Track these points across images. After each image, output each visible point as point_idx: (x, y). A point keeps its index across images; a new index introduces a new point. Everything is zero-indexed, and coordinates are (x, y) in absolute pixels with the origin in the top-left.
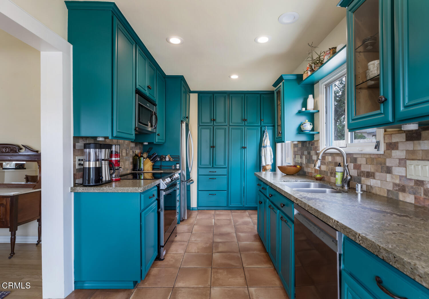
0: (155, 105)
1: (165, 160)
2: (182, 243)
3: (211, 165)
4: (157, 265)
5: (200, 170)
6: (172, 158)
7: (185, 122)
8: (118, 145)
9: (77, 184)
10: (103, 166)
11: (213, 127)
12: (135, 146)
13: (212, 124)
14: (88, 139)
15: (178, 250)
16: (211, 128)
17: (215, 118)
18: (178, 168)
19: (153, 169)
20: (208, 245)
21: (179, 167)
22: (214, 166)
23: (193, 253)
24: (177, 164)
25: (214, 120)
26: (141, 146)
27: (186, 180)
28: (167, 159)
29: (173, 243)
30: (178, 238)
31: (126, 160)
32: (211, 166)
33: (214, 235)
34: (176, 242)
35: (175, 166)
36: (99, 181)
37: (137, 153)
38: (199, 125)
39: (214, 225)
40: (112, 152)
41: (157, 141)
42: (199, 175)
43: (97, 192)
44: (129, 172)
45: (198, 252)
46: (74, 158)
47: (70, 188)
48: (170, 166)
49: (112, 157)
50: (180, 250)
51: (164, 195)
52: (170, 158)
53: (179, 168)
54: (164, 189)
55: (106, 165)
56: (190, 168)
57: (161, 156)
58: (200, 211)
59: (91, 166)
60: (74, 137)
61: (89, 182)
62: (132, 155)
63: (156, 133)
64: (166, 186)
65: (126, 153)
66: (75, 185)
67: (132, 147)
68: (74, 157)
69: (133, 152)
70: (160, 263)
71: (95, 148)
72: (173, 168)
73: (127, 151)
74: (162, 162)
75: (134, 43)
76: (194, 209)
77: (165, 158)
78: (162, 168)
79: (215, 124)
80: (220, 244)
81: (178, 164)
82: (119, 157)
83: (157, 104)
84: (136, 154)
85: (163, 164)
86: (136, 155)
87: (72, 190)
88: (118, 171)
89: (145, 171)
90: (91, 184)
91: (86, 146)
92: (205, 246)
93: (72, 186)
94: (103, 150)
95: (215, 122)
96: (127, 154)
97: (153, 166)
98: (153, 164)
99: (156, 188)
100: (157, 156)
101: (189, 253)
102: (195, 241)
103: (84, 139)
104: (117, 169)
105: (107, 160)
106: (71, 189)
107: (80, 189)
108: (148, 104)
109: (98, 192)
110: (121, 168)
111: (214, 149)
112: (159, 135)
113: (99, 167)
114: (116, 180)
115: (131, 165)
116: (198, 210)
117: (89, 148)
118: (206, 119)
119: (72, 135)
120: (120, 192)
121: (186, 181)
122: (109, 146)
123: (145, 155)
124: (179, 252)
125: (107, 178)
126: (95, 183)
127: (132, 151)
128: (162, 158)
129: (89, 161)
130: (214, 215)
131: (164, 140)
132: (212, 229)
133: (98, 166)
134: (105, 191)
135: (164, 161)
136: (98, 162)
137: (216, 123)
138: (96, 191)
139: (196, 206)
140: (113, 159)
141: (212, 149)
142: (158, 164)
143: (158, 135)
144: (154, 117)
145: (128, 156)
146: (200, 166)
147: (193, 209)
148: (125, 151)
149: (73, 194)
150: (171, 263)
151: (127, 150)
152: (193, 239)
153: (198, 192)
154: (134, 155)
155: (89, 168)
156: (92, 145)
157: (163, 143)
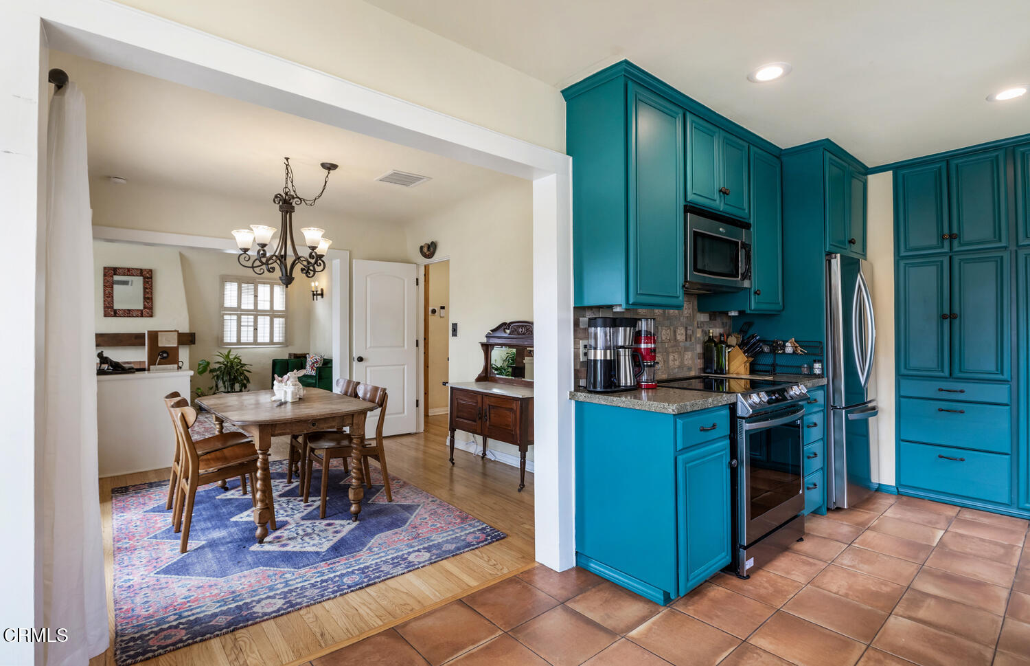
0: (747, 226)
1: (784, 352)
2: (811, 560)
3: (942, 371)
4: (727, 584)
5: (903, 382)
6: (801, 346)
7: (838, 255)
8: (651, 319)
9: (581, 386)
10: (622, 358)
11: (950, 257)
12: (710, 319)
13: (946, 249)
14: (601, 310)
15: (793, 572)
16: (942, 262)
17: (955, 231)
18: (817, 372)
19: (753, 371)
20: (885, 589)
21: (823, 369)
22: (957, 373)
23: (832, 592)
24: (815, 361)
25: (952, 237)
26: (725, 320)
27: (843, 406)
28: (789, 350)
29: (787, 553)
30: (806, 546)
31: (686, 349)
32: (947, 373)
33: (921, 570)
34: (796, 552)
35: (811, 368)
36: (611, 386)
37: (711, 335)
38: (898, 258)
39: (935, 545)
40: (640, 332)
41: (753, 308)
42: (899, 397)
43: (603, 405)
44: (693, 374)
45: (846, 595)
46: (575, 343)
47: (569, 393)
48: (797, 367)
49: (641, 343)
50: (797, 573)
51: (746, 431)
52: (796, 347)
53: (823, 373)
54: (747, 416)
55: (627, 357)
56: (863, 374)
57: (774, 342)
58: (904, 499)
59: (599, 358)
60: (574, 308)
61: (595, 386)
62: (702, 338)
63: (750, 289)
64: (751, 410)
65: (686, 334)
66: (578, 388)
67: (702, 322)
68: (574, 341)
69: (706, 333)
70: (735, 581)
71: (605, 326)
72: (805, 371)
73: (688, 331)
74: (777, 356)
75: (678, 114)
76: (883, 487)
77: (784, 346)
78: (778, 370)
79: (956, 248)
80: (932, 602)
81: (819, 361)
82: (654, 343)
83: (752, 222)
84: (710, 337)
85: (780, 361)
86: (711, 340)
87: (572, 396)
88: (653, 370)
89: (731, 376)
90: (599, 389)
91: (592, 323)
92: (874, 589)
93: (573, 390)
94: (621, 330)
95: (956, 243)
96: (688, 338)
97: (752, 364)
98: (751, 359)
99: (726, 412)
100: (759, 341)
101: (818, 587)
102: (848, 566)
103: (594, 310)
104: (651, 366)
105: (629, 348)
106: (570, 395)
107: (582, 396)
108: (721, 229)
109: (605, 403)
110: (658, 363)
111: (957, 322)
112: (758, 294)
113: (611, 360)
114: (648, 388)
115: (699, 361)
116: (899, 494)
117: (596, 327)
118: (925, 235)
119: (572, 306)
120: (638, 408)
121: (844, 408)
122: (632, 322)
123: (733, 340)
124: (793, 577)
125: (629, 381)
126: (605, 387)
127: (703, 331)
128: (776, 347)
129: (595, 348)
130: (949, 521)
131: (781, 304)
132: (922, 556)
133: (608, 358)
134: (615, 404)
135: (781, 354)
136: (608, 351)
137: (961, 244)
138: (603, 403)
139: (893, 483)
140: (643, 346)
141: (946, 323)
142: (768, 360)
143: (755, 293)
144: (741, 255)
145: (691, 340)
146: (903, 371)
147: (880, 489)
148: (683, 331)
149: (573, 402)
150: (763, 591)
151: (689, 328)
152: (845, 562)
153: (899, 445)
154: (707, 338)
155: (595, 361)
156: (600, 321)
157: (779, 311)
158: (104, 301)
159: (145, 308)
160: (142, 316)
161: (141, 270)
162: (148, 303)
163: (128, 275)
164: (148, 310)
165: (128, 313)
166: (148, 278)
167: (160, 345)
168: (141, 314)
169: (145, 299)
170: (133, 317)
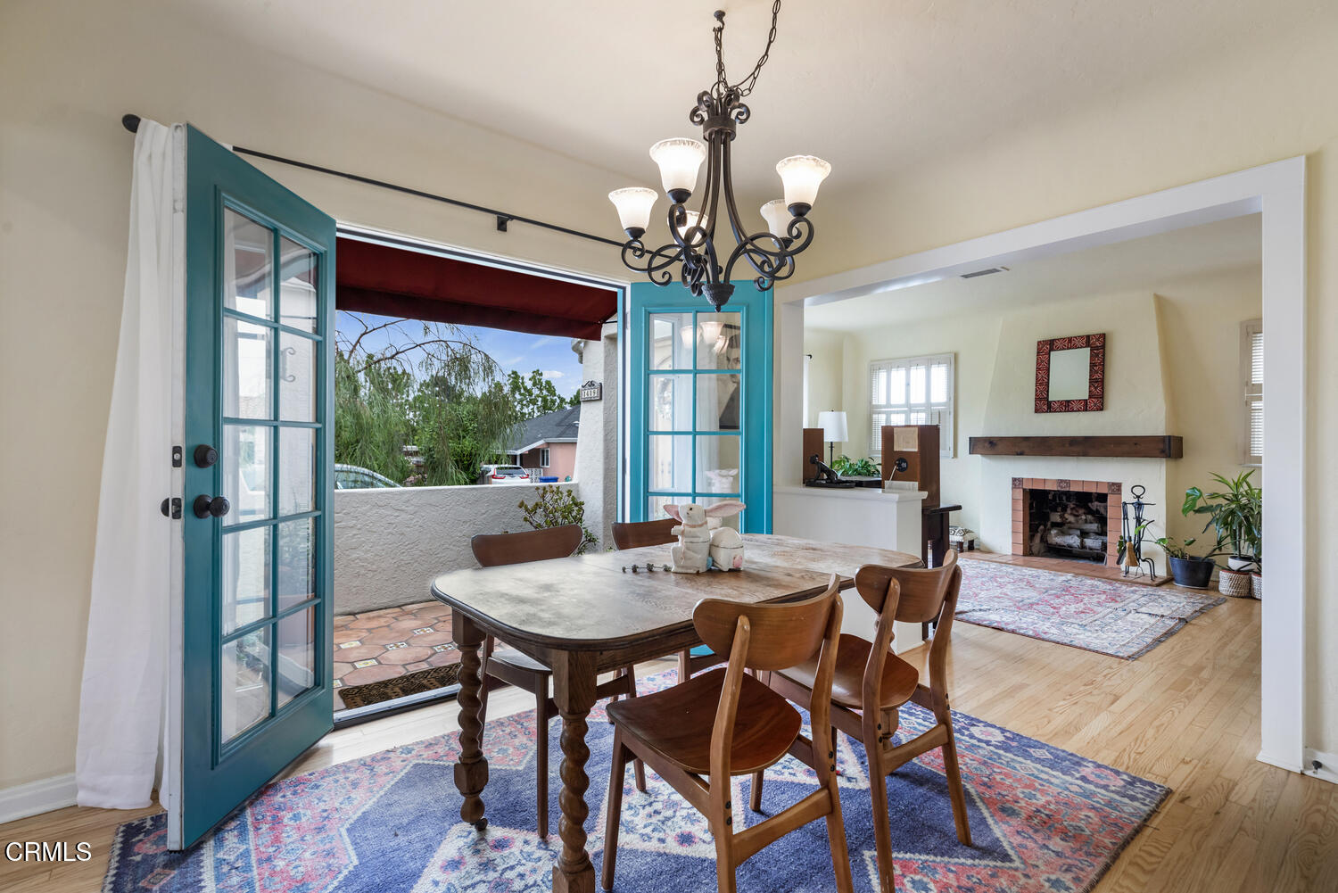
158: (1036, 391)
159: (1090, 397)
160: (1086, 410)
161: (1088, 337)
162: (1096, 388)
163: (1068, 348)
164: (1096, 399)
165: (1067, 406)
166: (1097, 348)
167: (896, 449)
168: (1084, 406)
169: (1092, 381)
170: (1073, 411)
